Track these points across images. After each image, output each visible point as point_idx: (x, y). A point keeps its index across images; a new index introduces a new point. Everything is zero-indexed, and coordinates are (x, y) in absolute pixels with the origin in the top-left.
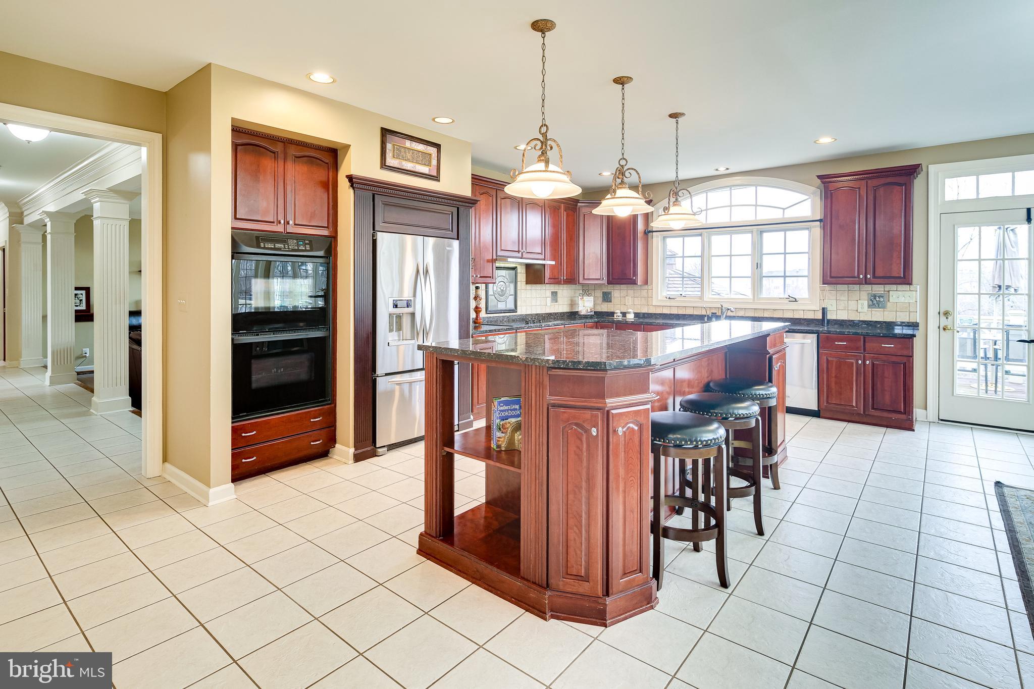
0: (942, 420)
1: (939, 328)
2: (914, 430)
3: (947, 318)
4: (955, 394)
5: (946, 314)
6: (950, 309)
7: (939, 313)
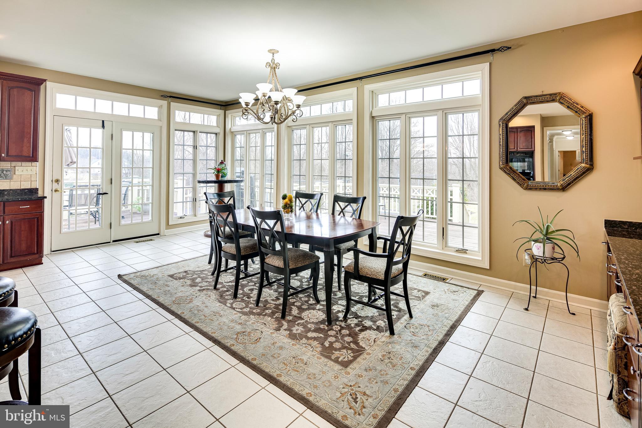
0: (53, 251)
1: (52, 191)
2: (42, 264)
3: (58, 184)
4: (62, 232)
5: (57, 181)
6: (59, 178)
7: (52, 181)
